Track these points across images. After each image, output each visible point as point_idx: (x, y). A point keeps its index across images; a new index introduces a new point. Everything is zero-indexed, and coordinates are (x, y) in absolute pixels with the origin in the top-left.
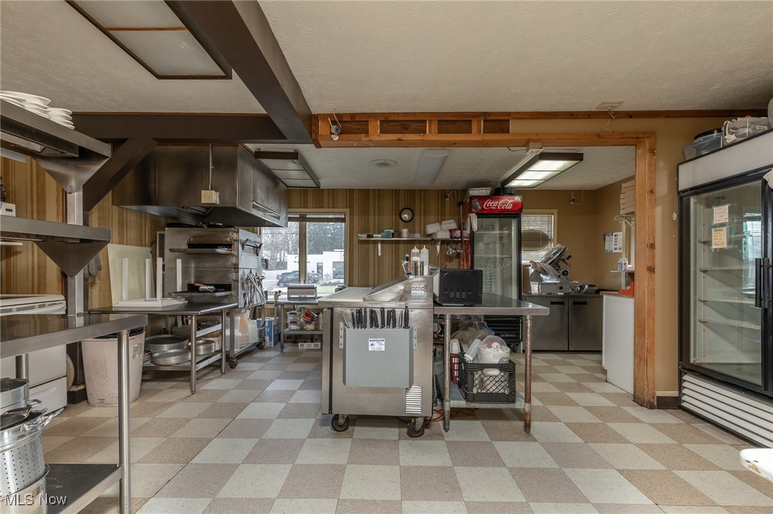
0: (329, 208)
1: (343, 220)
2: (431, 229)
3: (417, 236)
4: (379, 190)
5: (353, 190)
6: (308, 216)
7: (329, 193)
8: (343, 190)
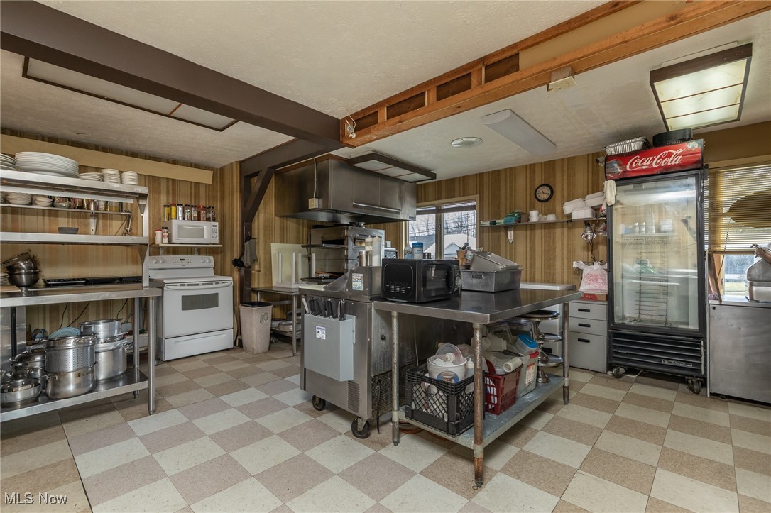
0: (460, 196)
1: (473, 208)
2: (568, 208)
3: (551, 218)
4: (511, 169)
5: (483, 174)
6: (445, 207)
7: (460, 181)
8: (473, 175)
